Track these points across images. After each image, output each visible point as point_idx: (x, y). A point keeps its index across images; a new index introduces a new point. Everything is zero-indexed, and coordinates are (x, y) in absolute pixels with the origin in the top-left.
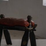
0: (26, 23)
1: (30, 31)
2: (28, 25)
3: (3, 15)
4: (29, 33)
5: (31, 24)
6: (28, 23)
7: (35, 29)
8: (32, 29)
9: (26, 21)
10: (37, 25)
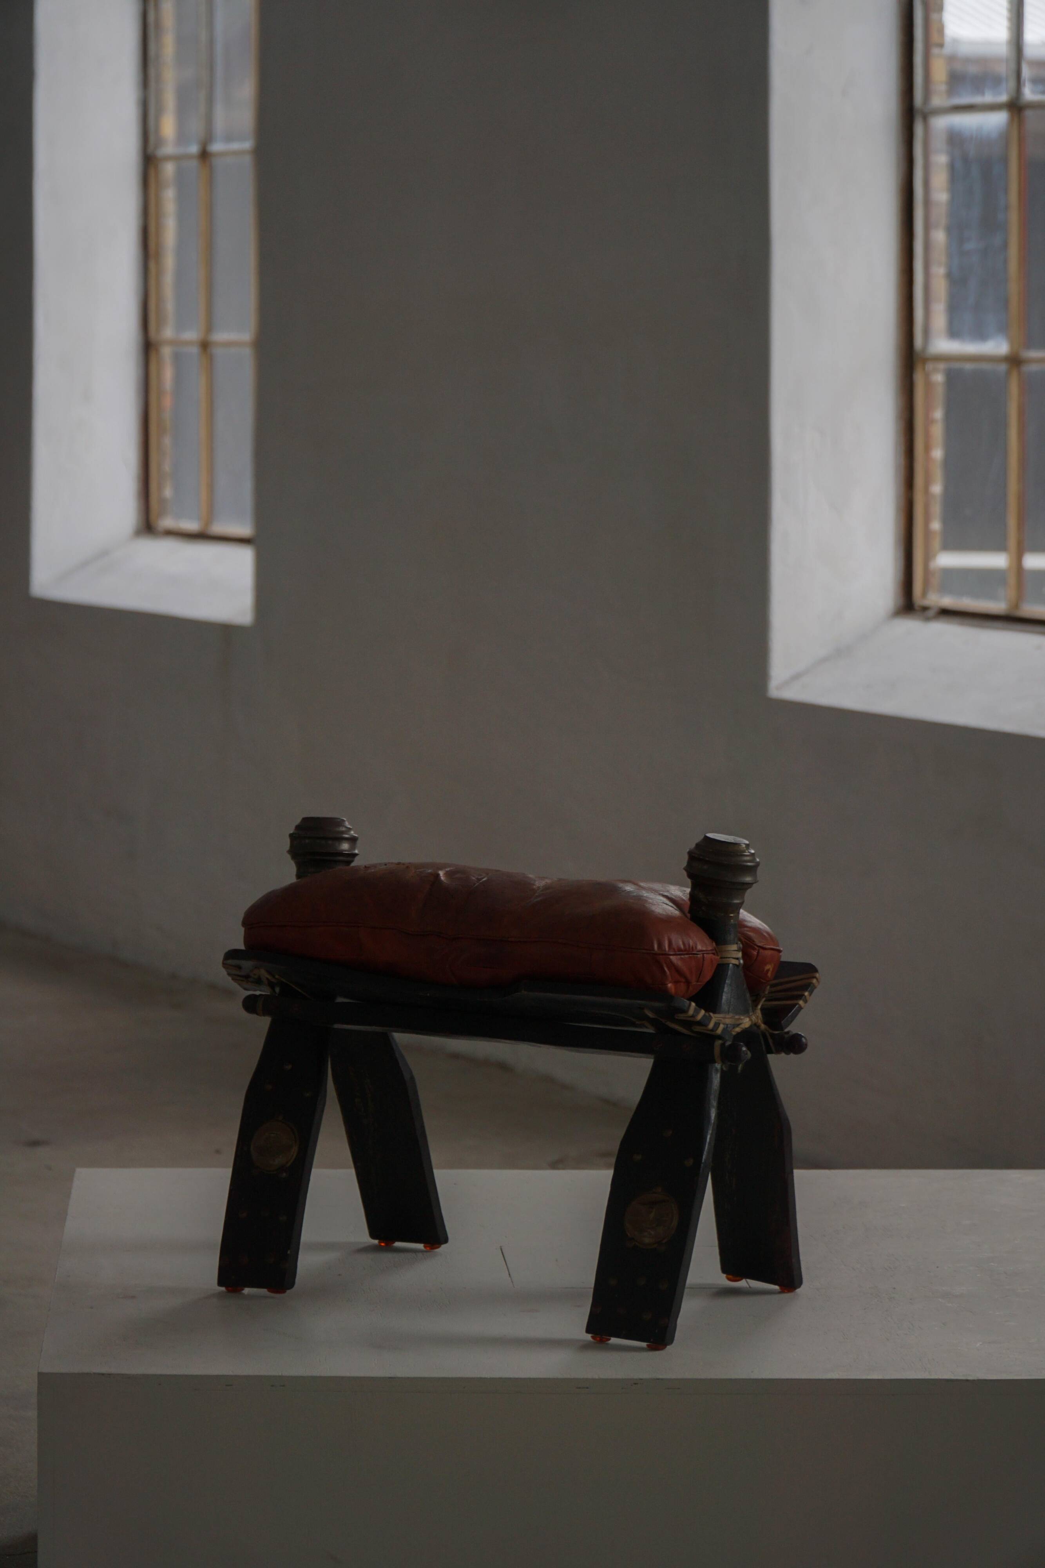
0: (678, 941)
1: (730, 1054)
2: (708, 975)
3: (335, 822)
4: (716, 1080)
5: (734, 954)
6: (700, 943)
7: (794, 1028)
8: (746, 1023)
9: (666, 921)
10: (809, 969)
